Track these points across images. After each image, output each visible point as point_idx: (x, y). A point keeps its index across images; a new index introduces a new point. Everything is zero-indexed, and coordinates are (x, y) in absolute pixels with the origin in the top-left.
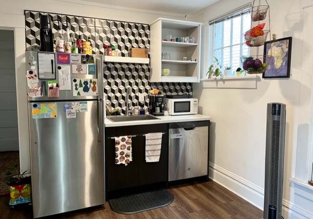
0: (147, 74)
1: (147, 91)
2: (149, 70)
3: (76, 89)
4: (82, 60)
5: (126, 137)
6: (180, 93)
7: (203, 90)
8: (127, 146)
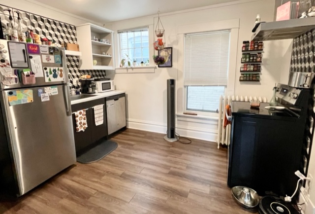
0: (77, 63)
1: (78, 76)
2: (78, 61)
3: (48, 76)
4: (49, 51)
5: (82, 111)
6: (99, 78)
7: (116, 75)
8: (83, 117)
